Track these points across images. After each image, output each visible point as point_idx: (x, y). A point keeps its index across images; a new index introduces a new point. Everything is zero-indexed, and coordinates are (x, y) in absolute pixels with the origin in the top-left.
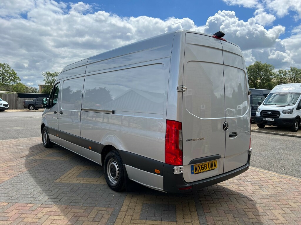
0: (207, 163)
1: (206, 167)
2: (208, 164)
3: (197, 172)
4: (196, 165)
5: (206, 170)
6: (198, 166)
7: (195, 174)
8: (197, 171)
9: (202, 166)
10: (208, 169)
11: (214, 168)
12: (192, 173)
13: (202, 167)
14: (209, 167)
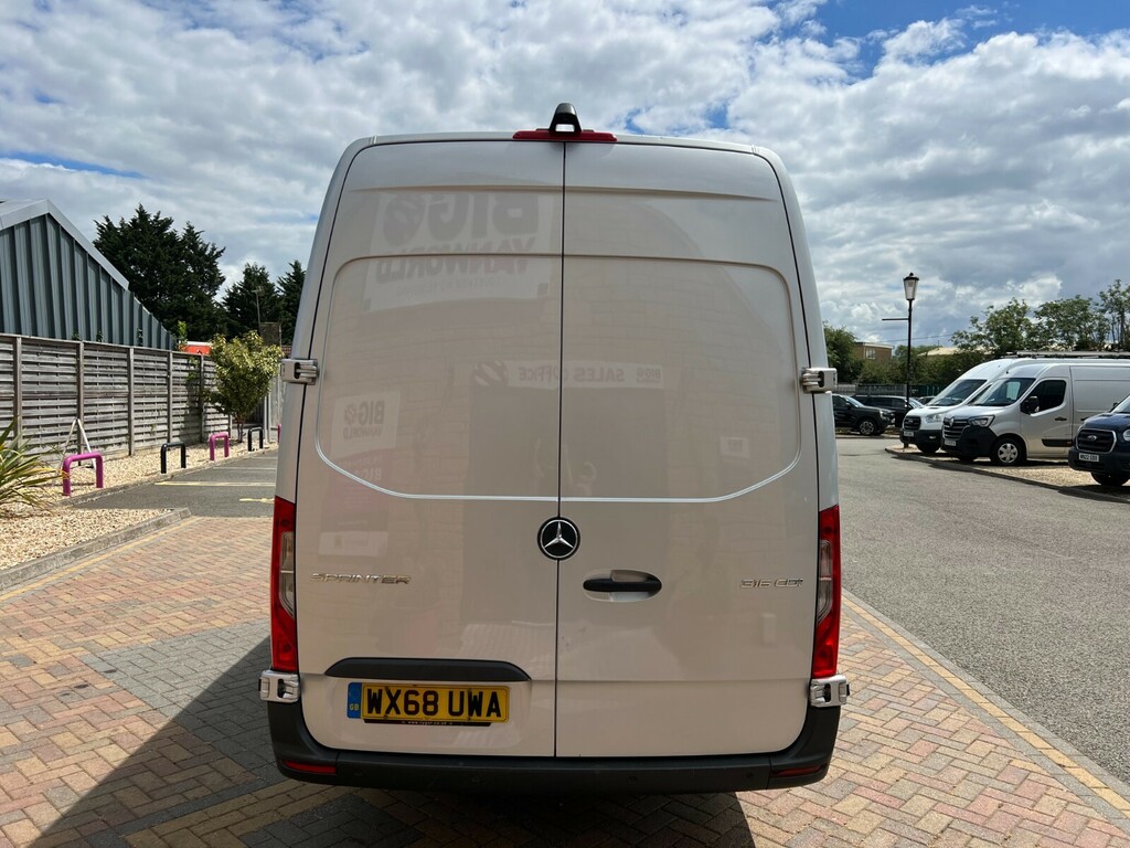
0: (443, 687)
1: (435, 703)
2: (451, 694)
3: (374, 715)
4: (375, 685)
5: (431, 718)
6: (384, 693)
7: (367, 721)
8: (378, 711)
9: (412, 697)
10: (443, 714)
11: (484, 717)
12: (352, 714)
13: (407, 702)
14: (456, 708)
